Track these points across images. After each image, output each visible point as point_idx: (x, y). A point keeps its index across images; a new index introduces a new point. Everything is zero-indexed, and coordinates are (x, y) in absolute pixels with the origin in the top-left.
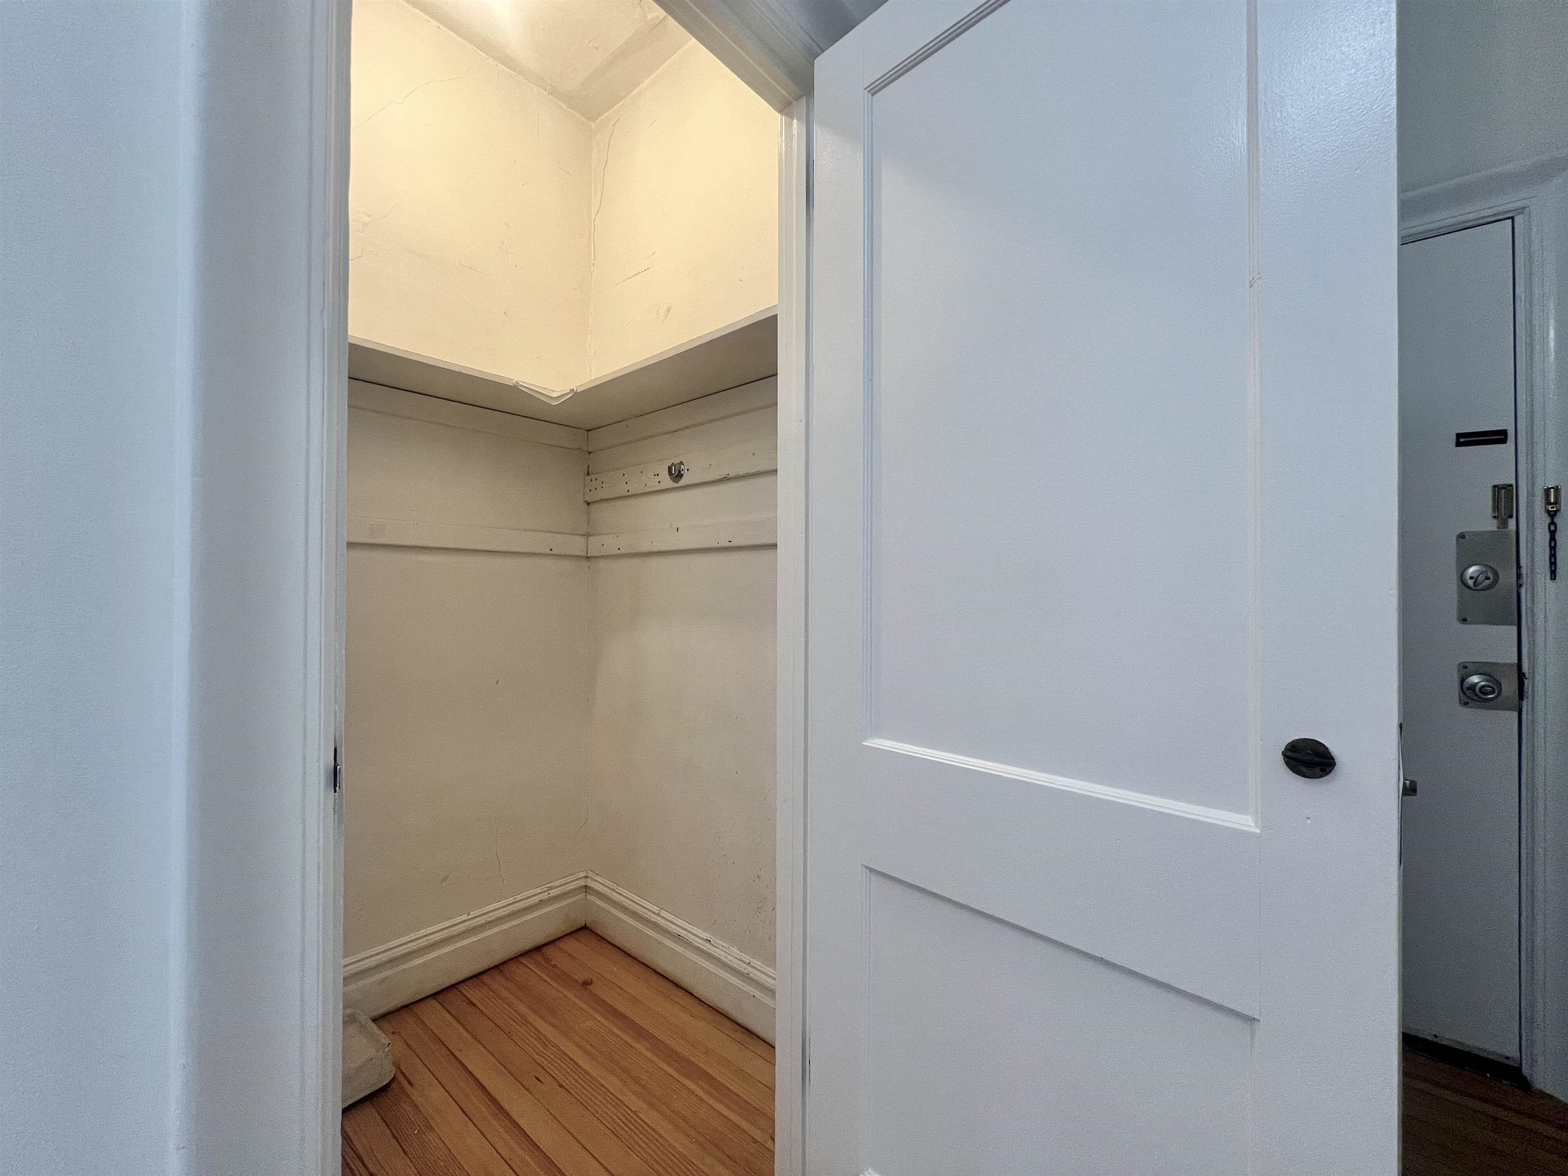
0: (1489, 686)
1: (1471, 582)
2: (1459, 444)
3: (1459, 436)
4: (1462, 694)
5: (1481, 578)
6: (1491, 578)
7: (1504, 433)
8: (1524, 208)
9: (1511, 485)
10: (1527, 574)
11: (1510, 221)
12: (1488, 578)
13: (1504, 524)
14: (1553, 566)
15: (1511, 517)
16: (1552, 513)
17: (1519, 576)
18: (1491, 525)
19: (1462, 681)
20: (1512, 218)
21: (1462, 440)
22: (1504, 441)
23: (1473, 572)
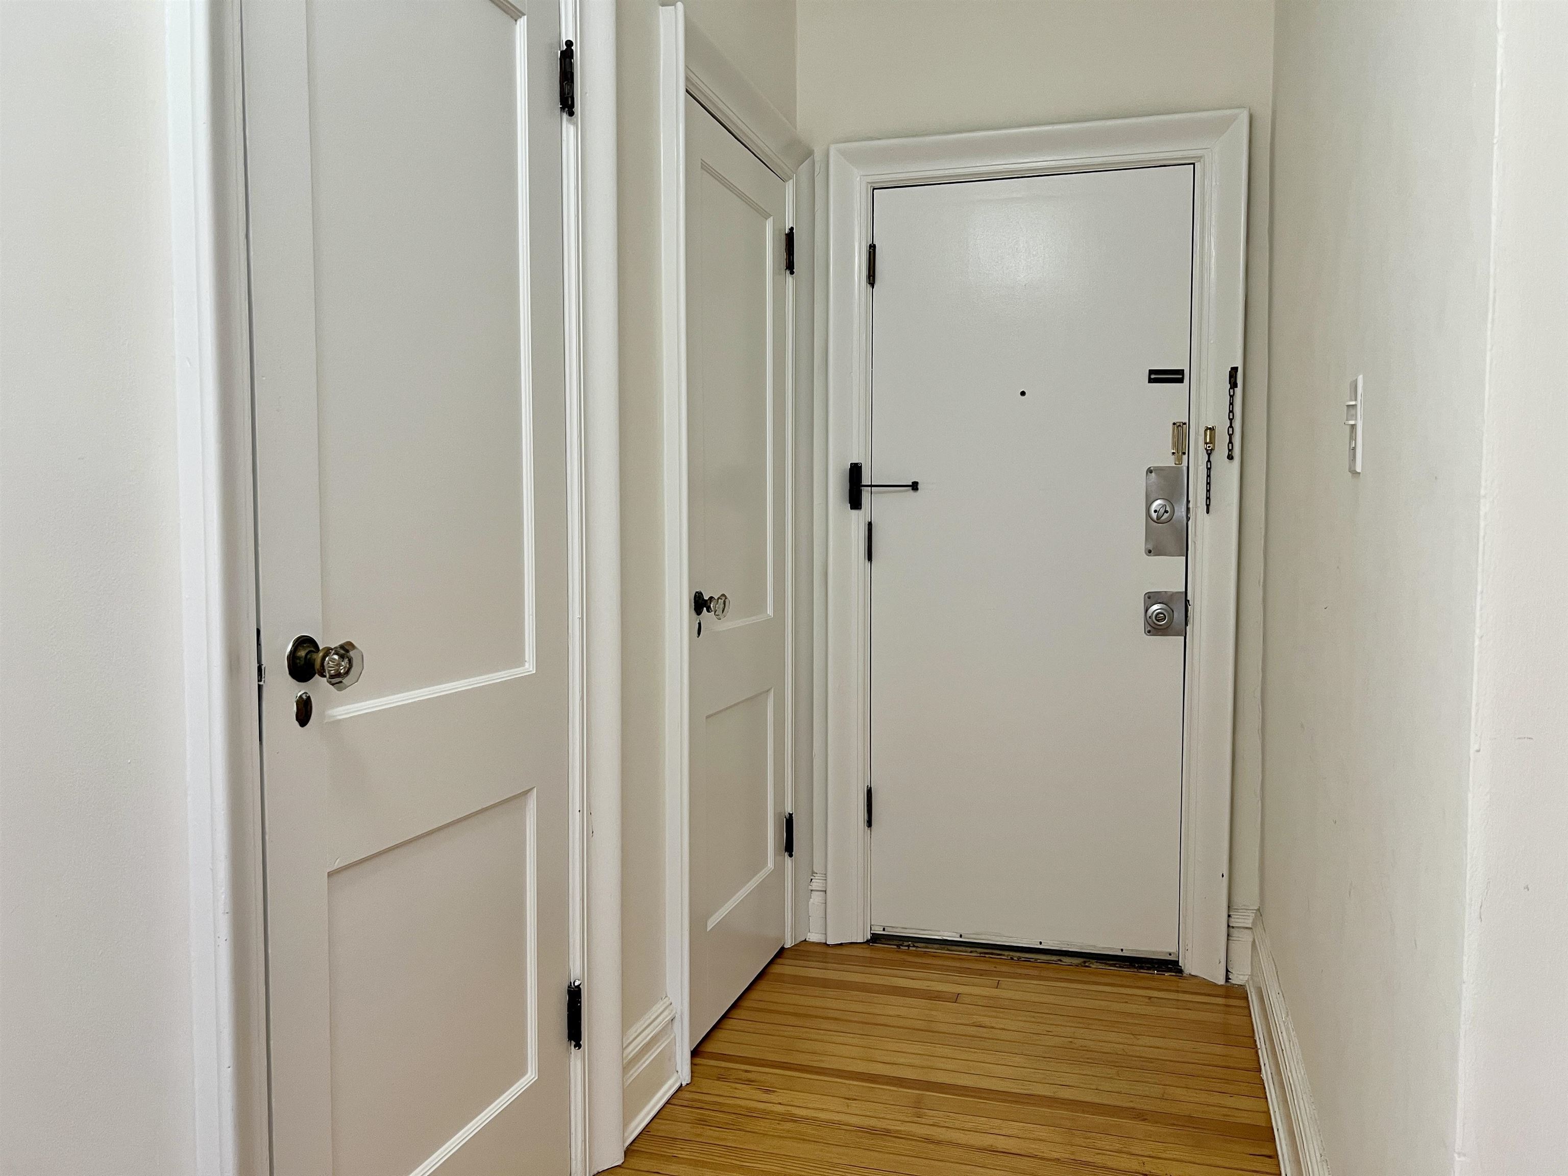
0: (1162, 614)
1: (1154, 515)
2: (1151, 381)
3: (1151, 372)
4: (1146, 621)
5: (1162, 511)
6: (1169, 511)
7: (1181, 372)
8: (1201, 157)
9: (1185, 424)
10: (1193, 508)
11: (1193, 165)
12: (1166, 512)
13: (1180, 460)
14: (1208, 500)
15: (1184, 453)
16: (1209, 452)
17: (1188, 509)
18: (1170, 462)
19: (1146, 611)
20: (1194, 164)
21: (1153, 376)
22: (1181, 381)
23: (1156, 507)
